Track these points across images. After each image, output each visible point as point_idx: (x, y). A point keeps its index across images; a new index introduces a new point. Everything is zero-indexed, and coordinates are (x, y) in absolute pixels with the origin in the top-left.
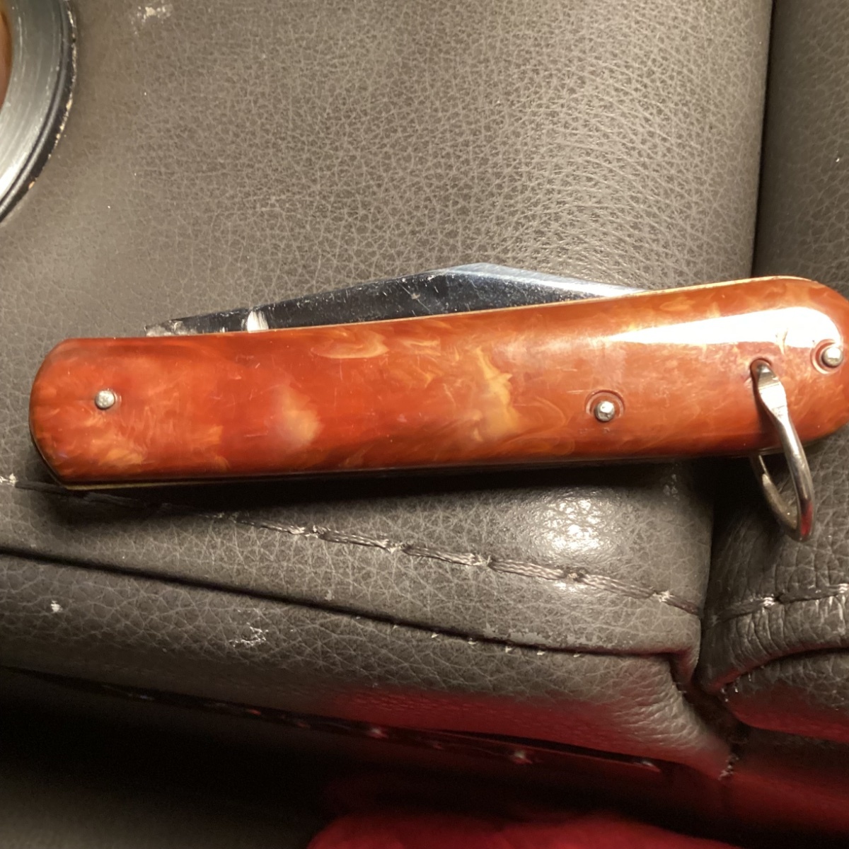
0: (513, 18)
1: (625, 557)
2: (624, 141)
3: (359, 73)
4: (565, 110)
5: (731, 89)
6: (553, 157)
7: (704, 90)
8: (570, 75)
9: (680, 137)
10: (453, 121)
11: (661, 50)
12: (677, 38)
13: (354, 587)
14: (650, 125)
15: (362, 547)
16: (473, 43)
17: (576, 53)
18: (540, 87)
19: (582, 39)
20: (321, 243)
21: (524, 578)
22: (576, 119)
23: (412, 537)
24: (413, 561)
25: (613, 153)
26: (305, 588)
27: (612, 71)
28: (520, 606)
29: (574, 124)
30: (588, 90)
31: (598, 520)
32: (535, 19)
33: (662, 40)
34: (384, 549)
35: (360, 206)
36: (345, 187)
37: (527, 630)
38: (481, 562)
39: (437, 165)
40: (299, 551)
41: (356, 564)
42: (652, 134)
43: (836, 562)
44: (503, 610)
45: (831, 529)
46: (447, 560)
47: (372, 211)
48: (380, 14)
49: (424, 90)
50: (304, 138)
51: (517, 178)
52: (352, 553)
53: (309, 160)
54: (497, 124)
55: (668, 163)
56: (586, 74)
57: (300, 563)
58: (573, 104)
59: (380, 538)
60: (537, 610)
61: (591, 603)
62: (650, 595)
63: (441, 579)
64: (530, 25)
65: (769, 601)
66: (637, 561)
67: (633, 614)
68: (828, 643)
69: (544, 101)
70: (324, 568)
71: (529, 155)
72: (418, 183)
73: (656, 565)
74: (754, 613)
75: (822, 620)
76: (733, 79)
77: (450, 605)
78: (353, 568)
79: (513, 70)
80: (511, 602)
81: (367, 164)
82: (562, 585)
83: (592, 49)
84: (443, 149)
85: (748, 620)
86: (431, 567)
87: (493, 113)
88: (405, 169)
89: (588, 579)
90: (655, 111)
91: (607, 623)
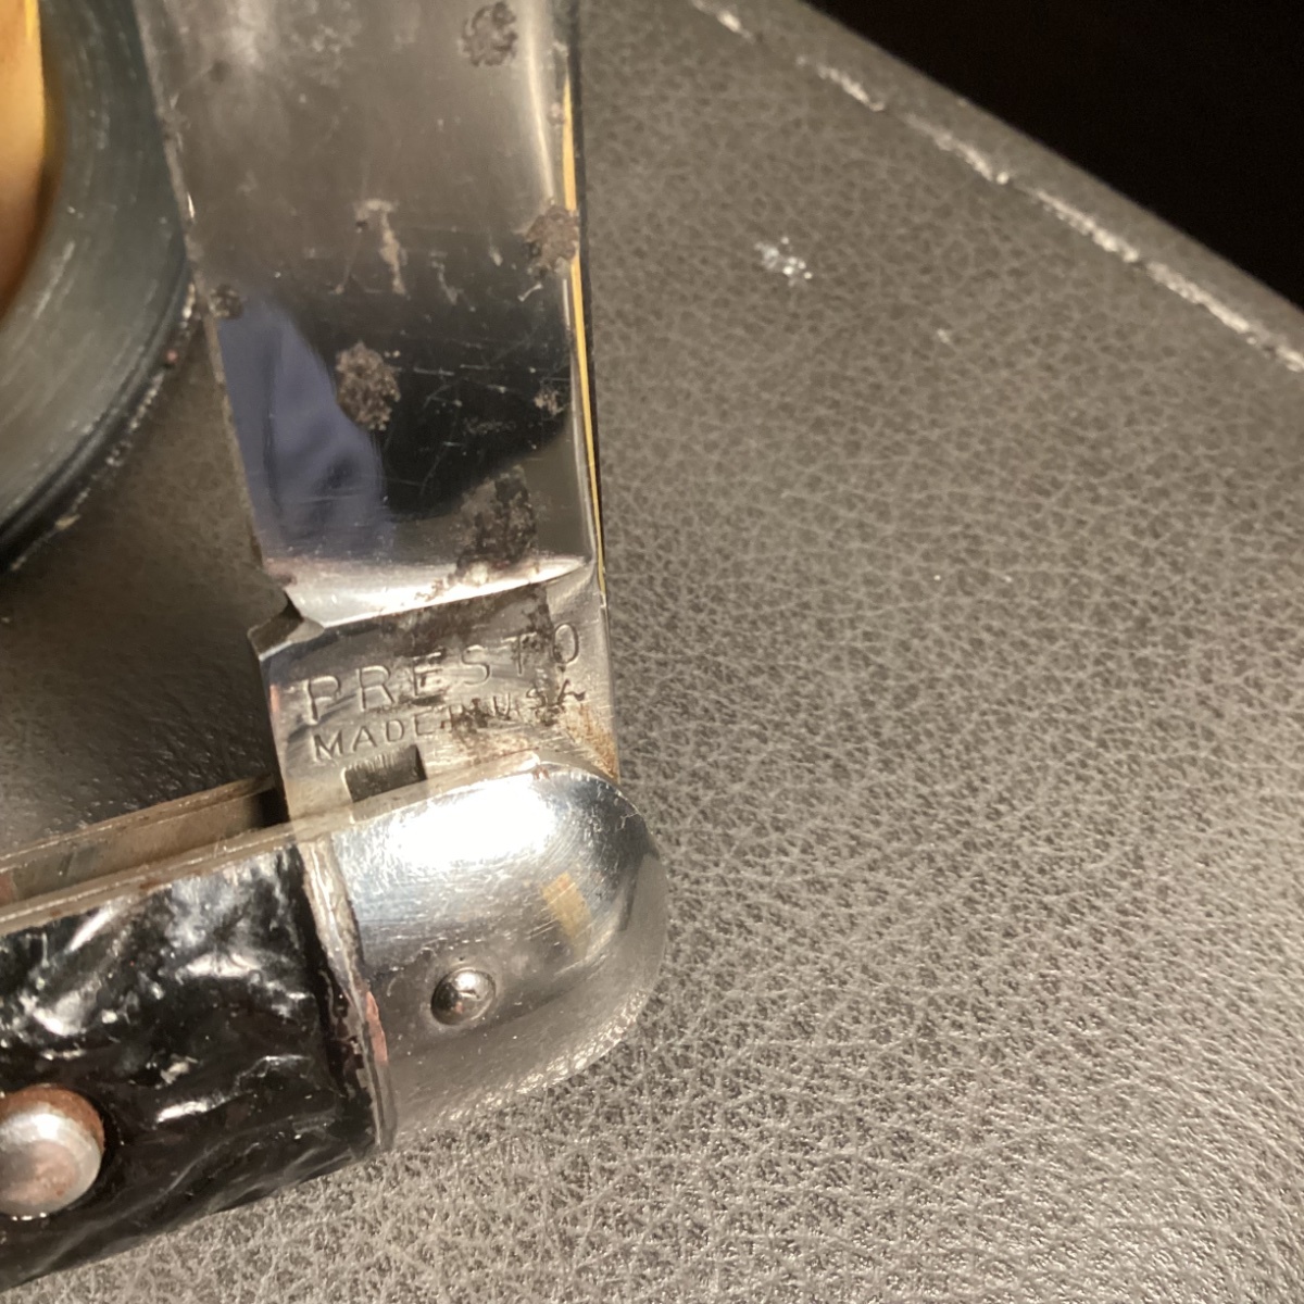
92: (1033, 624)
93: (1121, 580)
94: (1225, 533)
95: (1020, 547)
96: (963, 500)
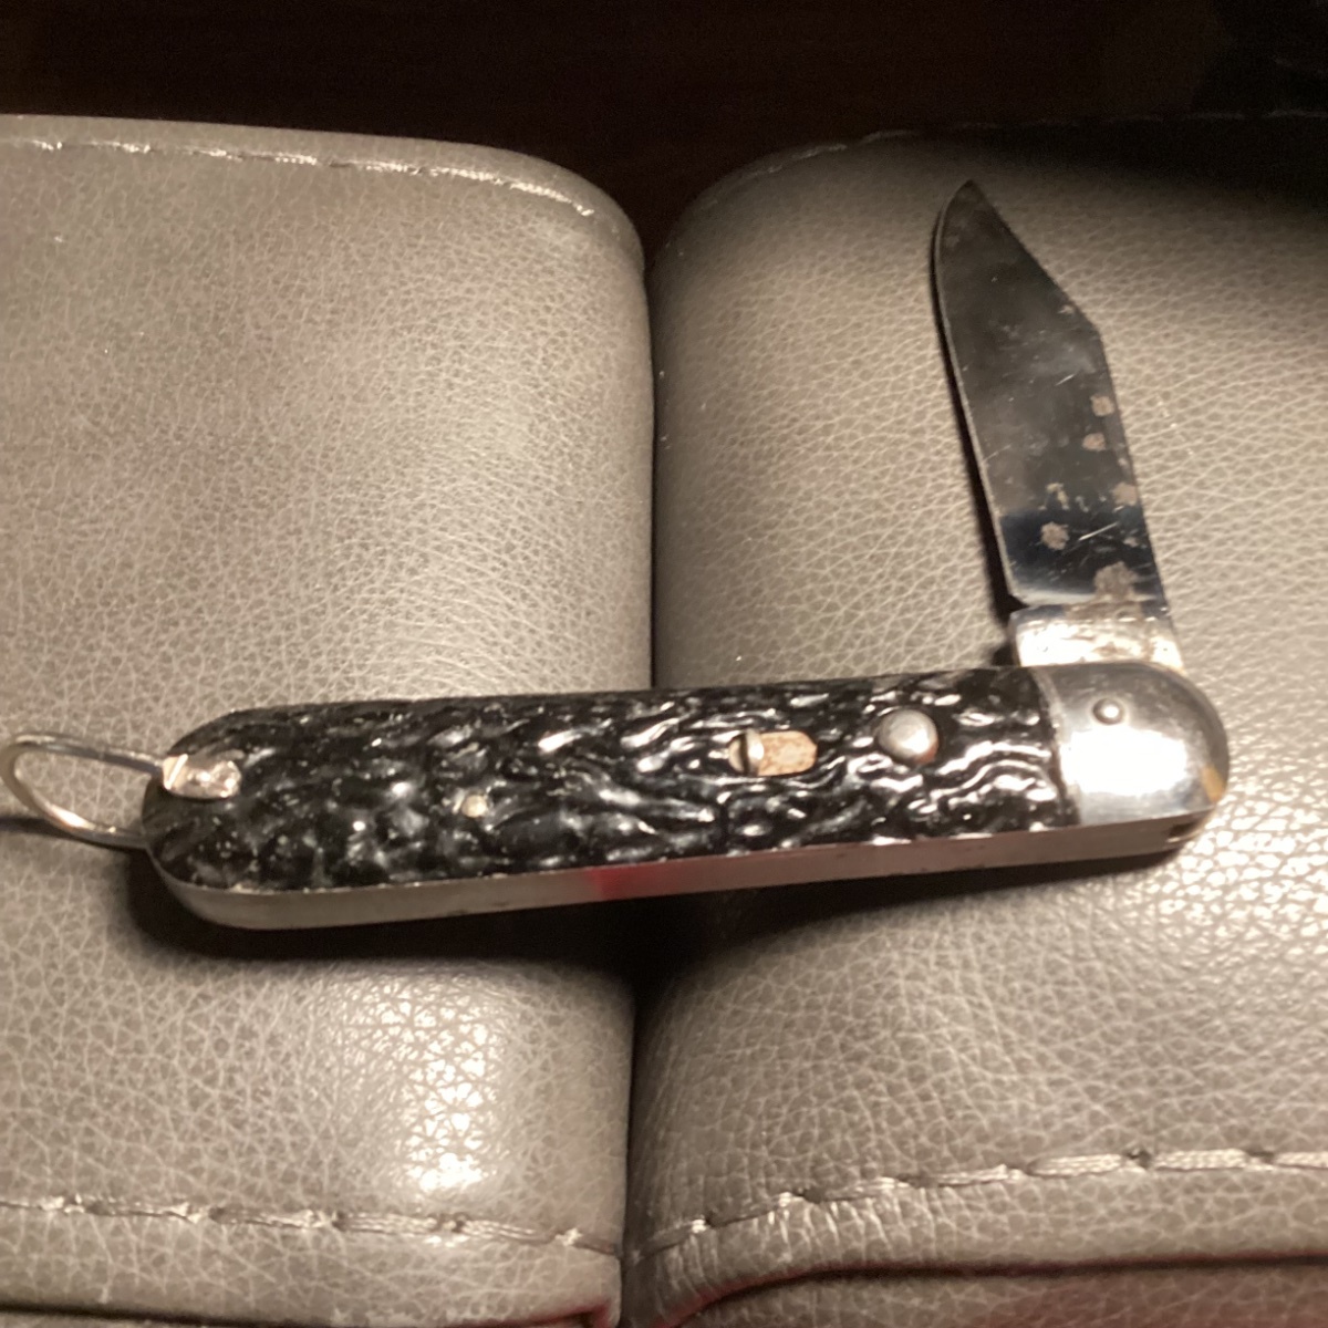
0: (330, 476)
1: (518, 1190)
2: (484, 635)
3: (121, 544)
4: (405, 595)
5: (609, 564)
6: (394, 656)
7: (576, 567)
8: (409, 551)
9: (551, 627)
10: (257, 611)
11: (521, 518)
12: (541, 503)
13: (142, 1279)
14: (515, 614)
15: (150, 1219)
16: (280, 507)
17: (414, 523)
18: (372, 566)
19: (421, 506)
20: (74, 782)
21: (384, 1237)
22: (420, 608)
23: (223, 1196)
24: (225, 1231)
25: (470, 650)
26: (67, 1290)
27: (462, 546)
28: (380, 1278)
29: (419, 614)
30: (433, 569)
31: (478, 1143)
32: (359, 478)
33: (520, 505)
34: (184, 1218)
35: (129, 726)
36: (106, 702)
37: (391, 1311)
38: (324, 1221)
39: (238, 670)
40: (56, 1234)
41: (143, 1244)
42: (516, 625)
43: (774, 1166)
44: (356, 1287)
45: (765, 1123)
46: (275, 1224)
47: (147, 733)
48: (147, 465)
49: (214, 568)
50: (42, 633)
51: (347, 685)
52: (136, 1230)
53: (51, 665)
54: (318, 614)
55: (540, 661)
56: (427, 550)
57: (58, 1252)
58: (415, 589)
59: (176, 1202)
60: (403, 1280)
61: (476, 1260)
62: (552, 1238)
63: (268, 1252)
64: (355, 486)
65: (699, 1226)
66: (532, 1194)
67: (531, 1267)
68: (772, 1274)
69: (377, 585)
70: (95, 1257)
71: (363, 655)
72: (212, 694)
73: (557, 1196)
74: (681, 1243)
75: (763, 1246)
76: (611, 551)
77: (282, 1288)
78: (139, 1251)
79: (334, 544)
80: (368, 1274)
81: (137, 670)
82: (435, 1240)
83: (435, 518)
84: (244, 648)
85: (674, 1253)
86: (251, 1237)
87: (311, 601)
88: (192, 676)
89: (470, 1226)
90: (518, 596)
91: (498, 1286)
92: (163, 347)
93: (198, 305)
94: (242, 257)
95: (141, 316)
96: (104, 309)
